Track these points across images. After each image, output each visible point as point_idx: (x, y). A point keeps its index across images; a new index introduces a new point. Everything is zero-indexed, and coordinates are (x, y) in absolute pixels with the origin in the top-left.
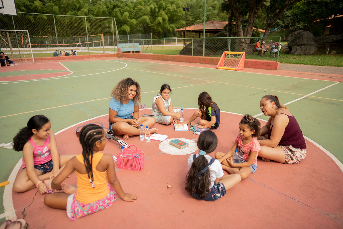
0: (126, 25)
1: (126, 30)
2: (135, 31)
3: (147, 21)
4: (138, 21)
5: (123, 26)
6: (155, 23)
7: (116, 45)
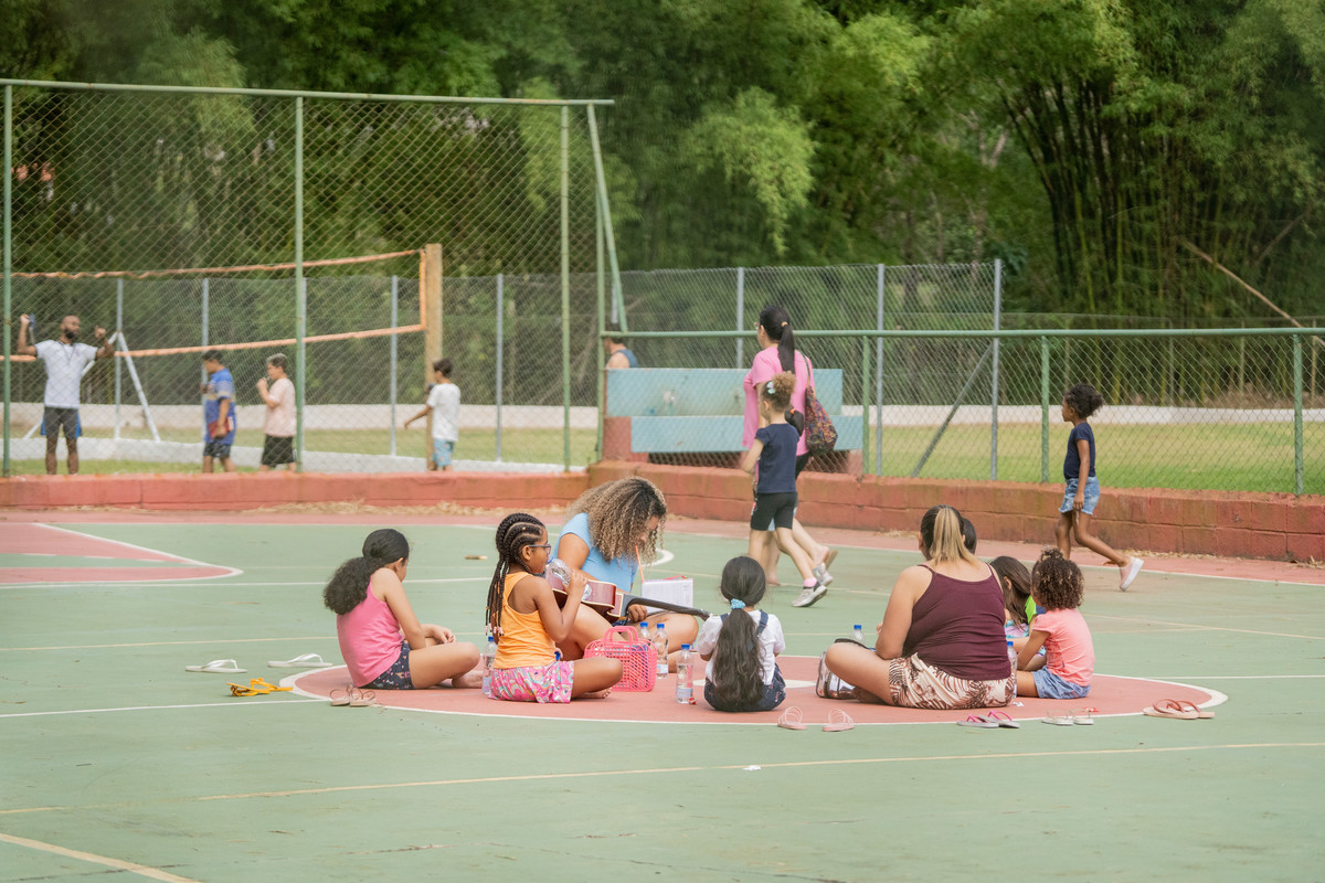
0: (763, 102)
1: (762, 172)
2: (893, 178)
3: (1088, 46)
4: (949, 39)
5: (715, 118)
6: (1214, 68)
7: (585, 393)
